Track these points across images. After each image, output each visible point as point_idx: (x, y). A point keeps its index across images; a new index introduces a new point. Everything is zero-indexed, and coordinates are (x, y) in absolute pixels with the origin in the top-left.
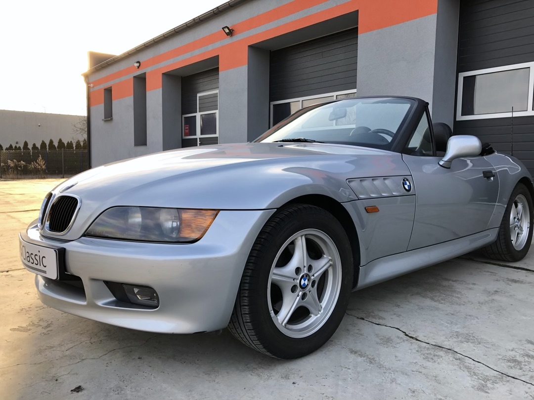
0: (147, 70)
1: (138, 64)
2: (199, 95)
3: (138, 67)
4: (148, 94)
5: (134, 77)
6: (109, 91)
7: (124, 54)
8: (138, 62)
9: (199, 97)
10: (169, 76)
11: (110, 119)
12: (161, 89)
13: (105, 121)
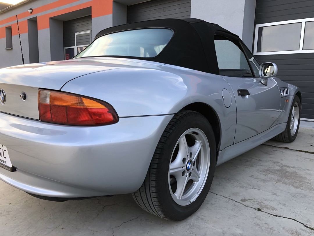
0: (38, 15)
1: (31, 11)
2: (76, 34)
3: (31, 13)
4: (39, 32)
5: (28, 20)
6: (9, 29)
7: (20, 3)
8: (31, 9)
9: (76, 35)
10: (54, 20)
11: (11, 48)
12: (49, 29)
13: (7, 50)
